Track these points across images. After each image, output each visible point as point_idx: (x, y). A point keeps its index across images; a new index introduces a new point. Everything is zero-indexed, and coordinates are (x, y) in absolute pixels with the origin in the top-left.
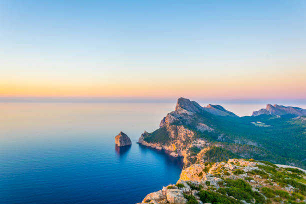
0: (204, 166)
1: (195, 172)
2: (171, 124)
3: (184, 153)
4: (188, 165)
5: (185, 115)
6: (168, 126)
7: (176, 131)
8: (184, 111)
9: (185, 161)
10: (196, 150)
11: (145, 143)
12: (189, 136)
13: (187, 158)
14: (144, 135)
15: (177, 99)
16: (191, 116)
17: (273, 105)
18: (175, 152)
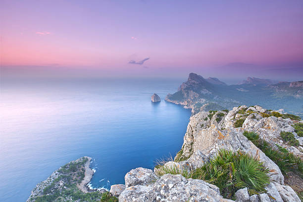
0: (209, 114)
1: (202, 117)
2: (184, 89)
3: (192, 107)
4: (195, 114)
5: (194, 83)
6: (183, 90)
7: (188, 93)
8: (193, 81)
9: (193, 111)
10: (200, 105)
11: (169, 100)
12: (196, 96)
13: (194, 110)
14: (168, 96)
15: (189, 74)
16: (197, 84)
17: (252, 77)
18: (187, 106)
